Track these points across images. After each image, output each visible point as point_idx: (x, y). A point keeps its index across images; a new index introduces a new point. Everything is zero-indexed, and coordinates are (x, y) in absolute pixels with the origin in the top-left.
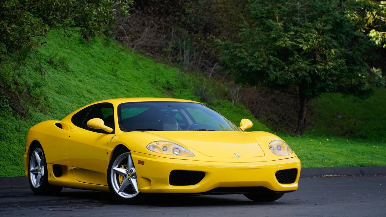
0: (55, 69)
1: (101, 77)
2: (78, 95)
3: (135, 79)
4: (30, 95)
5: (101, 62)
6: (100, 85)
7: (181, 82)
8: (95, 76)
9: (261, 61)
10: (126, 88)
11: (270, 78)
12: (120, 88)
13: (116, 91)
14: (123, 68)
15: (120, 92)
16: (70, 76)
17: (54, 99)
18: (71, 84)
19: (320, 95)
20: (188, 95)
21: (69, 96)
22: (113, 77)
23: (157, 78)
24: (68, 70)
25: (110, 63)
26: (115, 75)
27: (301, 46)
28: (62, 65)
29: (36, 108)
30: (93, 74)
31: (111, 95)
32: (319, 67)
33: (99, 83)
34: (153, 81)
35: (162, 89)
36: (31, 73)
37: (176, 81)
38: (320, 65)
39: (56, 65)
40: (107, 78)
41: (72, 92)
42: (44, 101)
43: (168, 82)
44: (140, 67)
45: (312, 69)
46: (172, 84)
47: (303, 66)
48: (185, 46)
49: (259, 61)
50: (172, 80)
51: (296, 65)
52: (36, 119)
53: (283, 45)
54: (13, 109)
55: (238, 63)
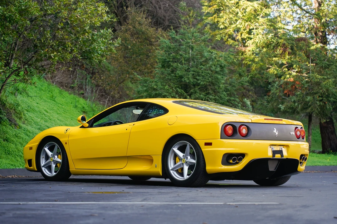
0: (21, 94)
1: (47, 102)
2: (40, 113)
7: (91, 108)
8: (44, 100)
9: (171, 92)
12: (61, 110)
16: (30, 99)
18: (34, 105)
21: (35, 113)
22: (54, 102)
23: (77, 104)
24: (28, 95)
27: (199, 82)
28: (24, 92)
29: (21, 120)
31: (58, 114)
32: (211, 97)
33: (48, 106)
34: (75, 106)
37: (88, 107)
38: (213, 96)
40: (51, 102)
42: (24, 116)
43: (84, 108)
44: (64, 96)
45: (207, 98)
46: (86, 108)
47: (201, 96)
48: (87, 83)
49: (170, 91)
50: (85, 106)
51: (197, 95)
52: (24, 128)
53: (188, 81)
54: (10, 120)
55: (154, 93)
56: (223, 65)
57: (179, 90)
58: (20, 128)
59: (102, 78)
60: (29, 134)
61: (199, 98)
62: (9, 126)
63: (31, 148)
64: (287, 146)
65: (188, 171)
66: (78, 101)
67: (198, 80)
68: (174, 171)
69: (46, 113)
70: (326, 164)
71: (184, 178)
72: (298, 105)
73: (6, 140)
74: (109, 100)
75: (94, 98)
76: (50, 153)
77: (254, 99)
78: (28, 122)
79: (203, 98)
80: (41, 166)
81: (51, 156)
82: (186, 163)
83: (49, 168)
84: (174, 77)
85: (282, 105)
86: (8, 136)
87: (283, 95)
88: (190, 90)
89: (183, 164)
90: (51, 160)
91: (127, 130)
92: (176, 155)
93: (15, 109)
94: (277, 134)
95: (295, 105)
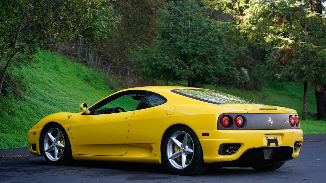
0: (25, 65)
1: (51, 72)
2: (44, 84)
7: (94, 76)
8: (48, 71)
11: (176, 74)
16: (35, 70)
18: (38, 77)
19: (204, 86)
20: (101, 85)
21: (39, 84)
22: (57, 72)
23: (80, 73)
24: (32, 66)
26: (58, 70)
27: (198, 52)
29: (25, 93)
31: (62, 84)
32: (209, 67)
33: (52, 76)
34: (78, 75)
35: (84, 80)
37: (90, 75)
38: (211, 66)
43: (86, 76)
44: (67, 65)
45: (205, 68)
46: (89, 77)
47: (200, 66)
48: (90, 51)
49: (170, 62)
50: (88, 74)
51: (196, 65)
52: (29, 101)
53: (187, 52)
54: (14, 93)
55: (154, 64)
56: (221, 35)
57: (179, 61)
58: (25, 101)
59: (104, 46)
60: (33, 106)
61: (198, 68)
62: (14, 100)
63: (35, 133)
65: (186, 160)
66: (81, 70)
67: (197, 50)
68: (172, 159)
69: (50, 84)
70: (321, 133)
71: (182, 167)
72: (294, 74)
73: (12, 113)
74: (111, 68)
75: (96, 66)
76: (53, 139)
77: (252, 62)
78: (33, 94)
79: (202, 68)
80: (45, 151)
81: (54, 142)
82: (184, 152)
83: (53, 153)
84: (173, 48)
85: (278, 73)
86: (13, 110)
87: (279, 64)
88: (189, 60)
89: (181, 153)
90: (54, 146)
91: (127, 118)
92: (174, 145)
93: (19, 82)
94: (272, 123)
95: (291, 74)
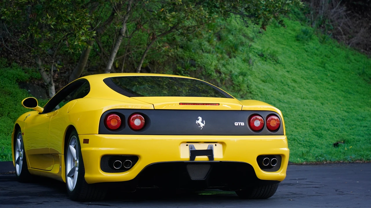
0: (265, 61)
1: (309, 69)
2: (283, 83)
3: (343, 71)
4: (232, 82)
5: (314, 56)
6: (307, 75)
8: (304, 67)
10: (332, 79)
12: (327, 79)
13: (322, 81)
14: (334, 61)
15: (325, 81)
16: (278, 67)
17: (257, 87)
18: (277, 74)
21: (274, 84)
22: (321, 69)
23: (366, 70)
24: (277, 62)
25: (322, 57)
26: (324, 67)
28: (272, 57)
29: (237, 94)
30: (302, 66)
31: (316, 84)
33: (306, 74)
34: (361, 73)
36: (239, 64)
39: (266, 58)
40: (316, 69)
41: (276, 81)
42: (247, 88)
44: (351, 61)
64: (222, 143)
76: (20, 146)
80: (16, 162)
